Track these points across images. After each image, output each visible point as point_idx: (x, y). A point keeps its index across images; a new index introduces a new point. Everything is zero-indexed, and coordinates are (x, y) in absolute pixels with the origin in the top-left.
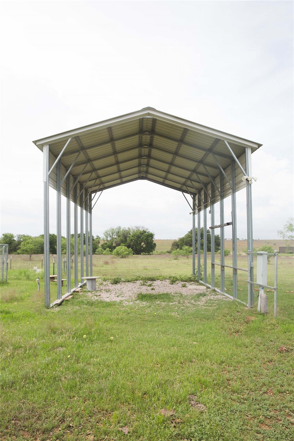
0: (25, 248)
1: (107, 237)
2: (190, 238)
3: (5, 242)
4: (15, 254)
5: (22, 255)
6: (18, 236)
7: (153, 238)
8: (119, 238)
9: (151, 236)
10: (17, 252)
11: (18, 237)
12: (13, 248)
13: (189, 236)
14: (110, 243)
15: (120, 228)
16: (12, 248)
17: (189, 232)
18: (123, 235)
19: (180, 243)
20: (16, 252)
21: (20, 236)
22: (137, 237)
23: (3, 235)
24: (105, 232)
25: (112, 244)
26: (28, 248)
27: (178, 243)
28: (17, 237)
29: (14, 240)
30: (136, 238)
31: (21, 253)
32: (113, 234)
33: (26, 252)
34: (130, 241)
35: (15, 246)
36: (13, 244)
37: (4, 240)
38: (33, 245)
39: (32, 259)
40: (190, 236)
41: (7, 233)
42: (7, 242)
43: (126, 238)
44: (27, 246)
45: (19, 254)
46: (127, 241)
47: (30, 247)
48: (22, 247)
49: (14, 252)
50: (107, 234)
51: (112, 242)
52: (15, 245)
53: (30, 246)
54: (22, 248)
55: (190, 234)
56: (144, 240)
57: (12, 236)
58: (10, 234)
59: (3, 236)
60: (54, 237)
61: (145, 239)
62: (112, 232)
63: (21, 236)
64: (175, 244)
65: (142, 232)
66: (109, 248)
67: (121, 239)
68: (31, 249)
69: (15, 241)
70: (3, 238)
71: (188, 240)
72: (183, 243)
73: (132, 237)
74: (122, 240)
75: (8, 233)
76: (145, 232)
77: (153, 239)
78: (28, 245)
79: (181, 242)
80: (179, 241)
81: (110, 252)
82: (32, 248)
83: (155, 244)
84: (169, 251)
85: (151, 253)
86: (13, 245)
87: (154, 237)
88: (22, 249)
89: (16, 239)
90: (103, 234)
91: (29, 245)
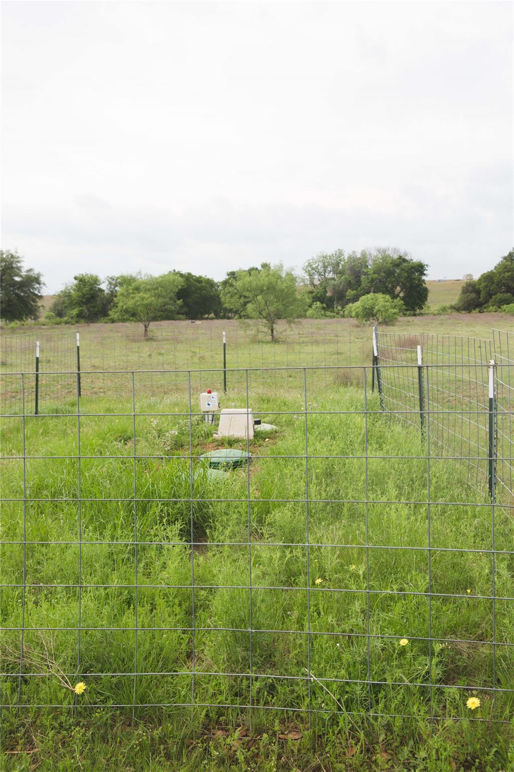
0: (130, 303)
1: (310, 275)
2: (508, 272)
3: (80, 294)
4: (106, 323)
5: (121, 324)
6: (110, 280)
7: (425, 275)
8: (343, 278)
9: (420, 268)
10: (109, 318)
11: (110, 283)
12: (99, 308)
13: (506, 268)
14: (320, 289)
15: (341, 253)
16: (96, 309)
17: (505, 258)
18: (352, 269)
19: (483, 284)
20: (106, 318)
21: (113, 279)
22: (385, 273)
23: (76, 278)
24: (307, 264)
25: (326, 292)
26: (138, 303)
27: (477, 287)
28: (107, 283)
29: (101, 291)
30: (384, 275)
31: (119, 320)
32: (325, 267)
33: (132, 315)
34: (368, 282)
35: (103, 304)
36: (98, 299)
37: (78, 291)
38: (151, 296)
39: (150, 334)
40: (508, 267)
41: (84, 274)
42: (85, 295)
43: (360, 277)
44: (137, 299)
45: (113, 321)
46: (362, 283)
47: (145, 302)
48: (123, 302)
49: (102, 318)
50: (311, 270)
51: (325, 288)
52: (104, 302)
53: (143, 299)
54: (120, 304)
55: (509, 263)
56: (402, 280)
57: (96, 281)
58: (92, 277)
59: (76, 282)
60: (191, 279)
61: (406, 278)
62: (324, 263)
63: (117, 280)
64: (470, 288)
65: (398, 262)
66: (320, 301)
67: (346, 279)
68: (148, 307)
69: (104, 291)
70: (76, 286)
71: (504, 277)
72: (491, 285)
73: (374, 273)
74: (350, 281)
75: (87, 272)
76: (405, 261)
77: (424, 278)
78: (138, 296)
79: (486, 283)
80: (480, 280)
81: (323, 312)
82: (151, 304)
83: (426, 290)
84: (456, 304)
85: (418, 311)
86: (98, 302)
87: (425, 272)
88: (122, 306)
89: (104, 286)
90: (303, 269)
91: (141, 294)
